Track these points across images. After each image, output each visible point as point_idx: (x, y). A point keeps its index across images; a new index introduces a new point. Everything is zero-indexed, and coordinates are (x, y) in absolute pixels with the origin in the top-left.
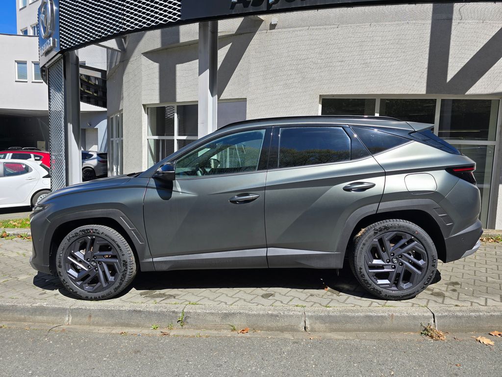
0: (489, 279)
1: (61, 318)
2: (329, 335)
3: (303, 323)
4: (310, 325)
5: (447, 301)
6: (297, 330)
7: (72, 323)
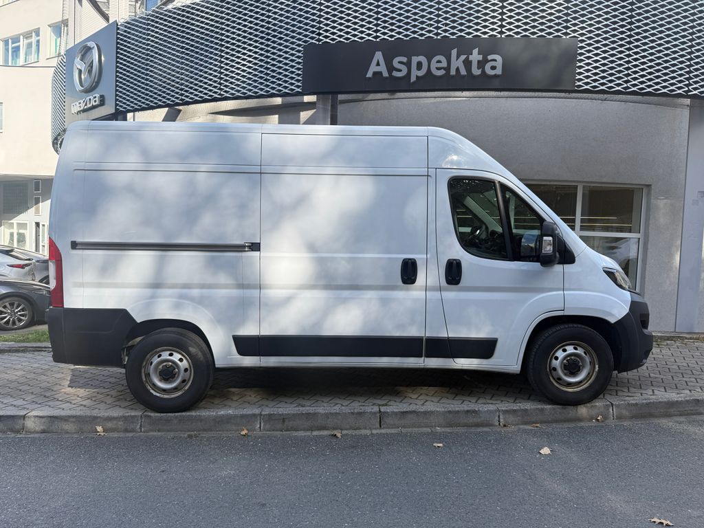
0: (652, 375)
1: (251, 425)
2: (521, 427)
3: (497, 418)
4: (504, 419)
5: (620, 393)
6: (492, 425)
7: (264, 430)
